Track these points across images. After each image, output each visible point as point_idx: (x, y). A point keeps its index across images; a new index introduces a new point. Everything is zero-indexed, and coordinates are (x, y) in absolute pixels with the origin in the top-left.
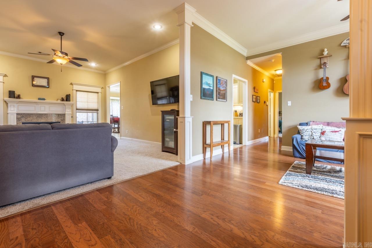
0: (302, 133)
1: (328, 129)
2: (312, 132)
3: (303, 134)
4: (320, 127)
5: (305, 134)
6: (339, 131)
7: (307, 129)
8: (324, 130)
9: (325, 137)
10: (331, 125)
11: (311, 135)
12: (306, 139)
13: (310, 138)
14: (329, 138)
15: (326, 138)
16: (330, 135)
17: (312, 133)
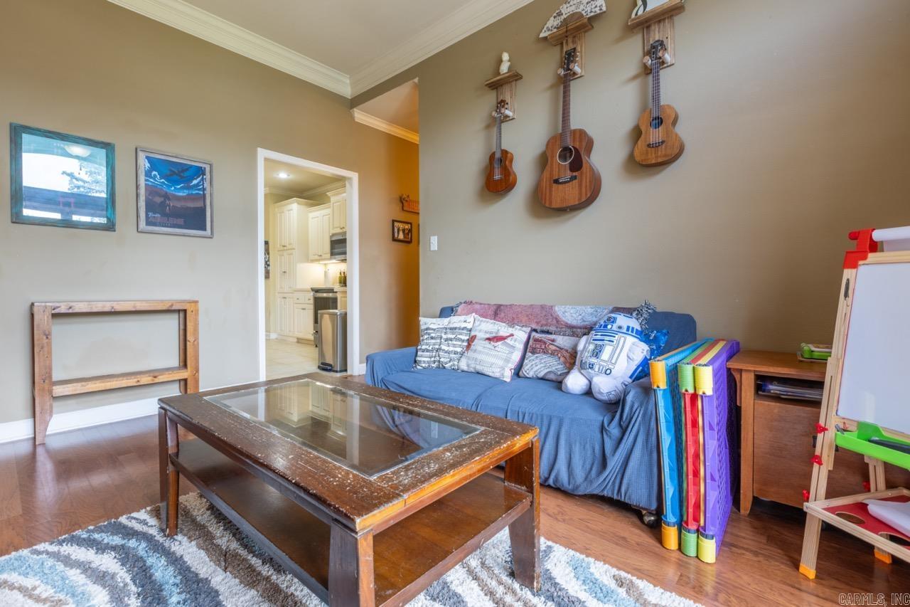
0: (419, 344)
1: (482, 329)
2: (441, 338)
3: (421, 347)
4: (469, 321)
5: (426, 347)
6: (507, 337)
8: (474, 333)
9: (470, 358)
11: (437, 350)
12: (423, 362)
13: (433, 359)
16: (481, 353)
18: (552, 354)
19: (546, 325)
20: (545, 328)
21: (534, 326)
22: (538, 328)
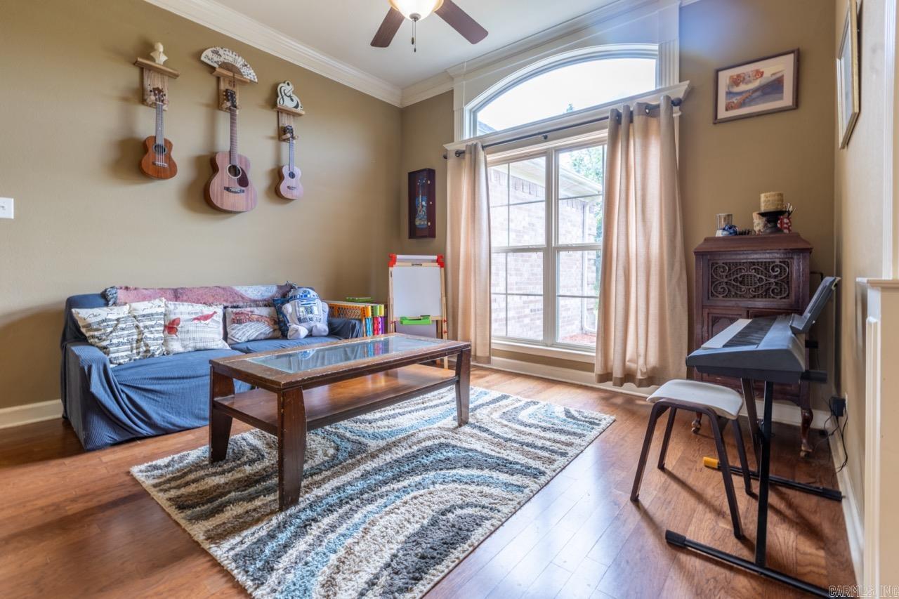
0: (100, 339)
1: (183, 311)
2: (137, 327)
3: (108, 342)
4: (157, 306)
5: (115, 341)
6: (212, 315)
7: (118, 320)
8: (173, 317)
9: (182, 340)
10: (185, 298)
11: (138, 341)
12: (122, 357)
13: (135, 351)
14: (194, 339)
15: (186, 343)
16: (195, 332)
17: (141, 333)
18: (258, 320)
19: (235, 302)
20: (235, 304)
21: (226, 304)
22: (230, 305)
